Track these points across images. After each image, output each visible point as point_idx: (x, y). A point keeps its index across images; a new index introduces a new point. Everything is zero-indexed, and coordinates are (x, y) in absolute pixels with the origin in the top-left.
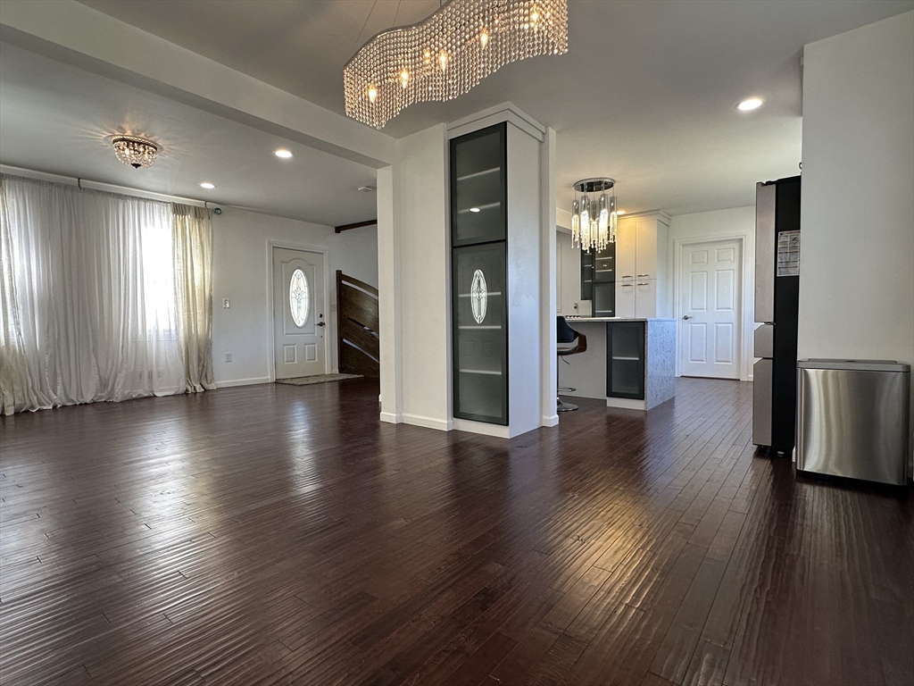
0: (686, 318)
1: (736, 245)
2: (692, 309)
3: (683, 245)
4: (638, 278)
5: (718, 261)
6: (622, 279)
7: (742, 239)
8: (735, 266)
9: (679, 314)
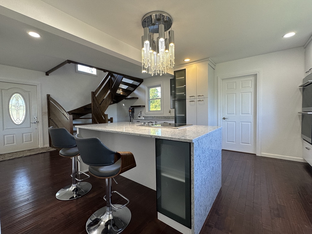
0: (224, 119)
1: (252, 78)
2: (228, 114)
3: (223, 80)
4: (198, 97)
5: (242, 87)
6: (189, 98)
7: (256, 75)
8: (252, 90)
9: (221, 117)
